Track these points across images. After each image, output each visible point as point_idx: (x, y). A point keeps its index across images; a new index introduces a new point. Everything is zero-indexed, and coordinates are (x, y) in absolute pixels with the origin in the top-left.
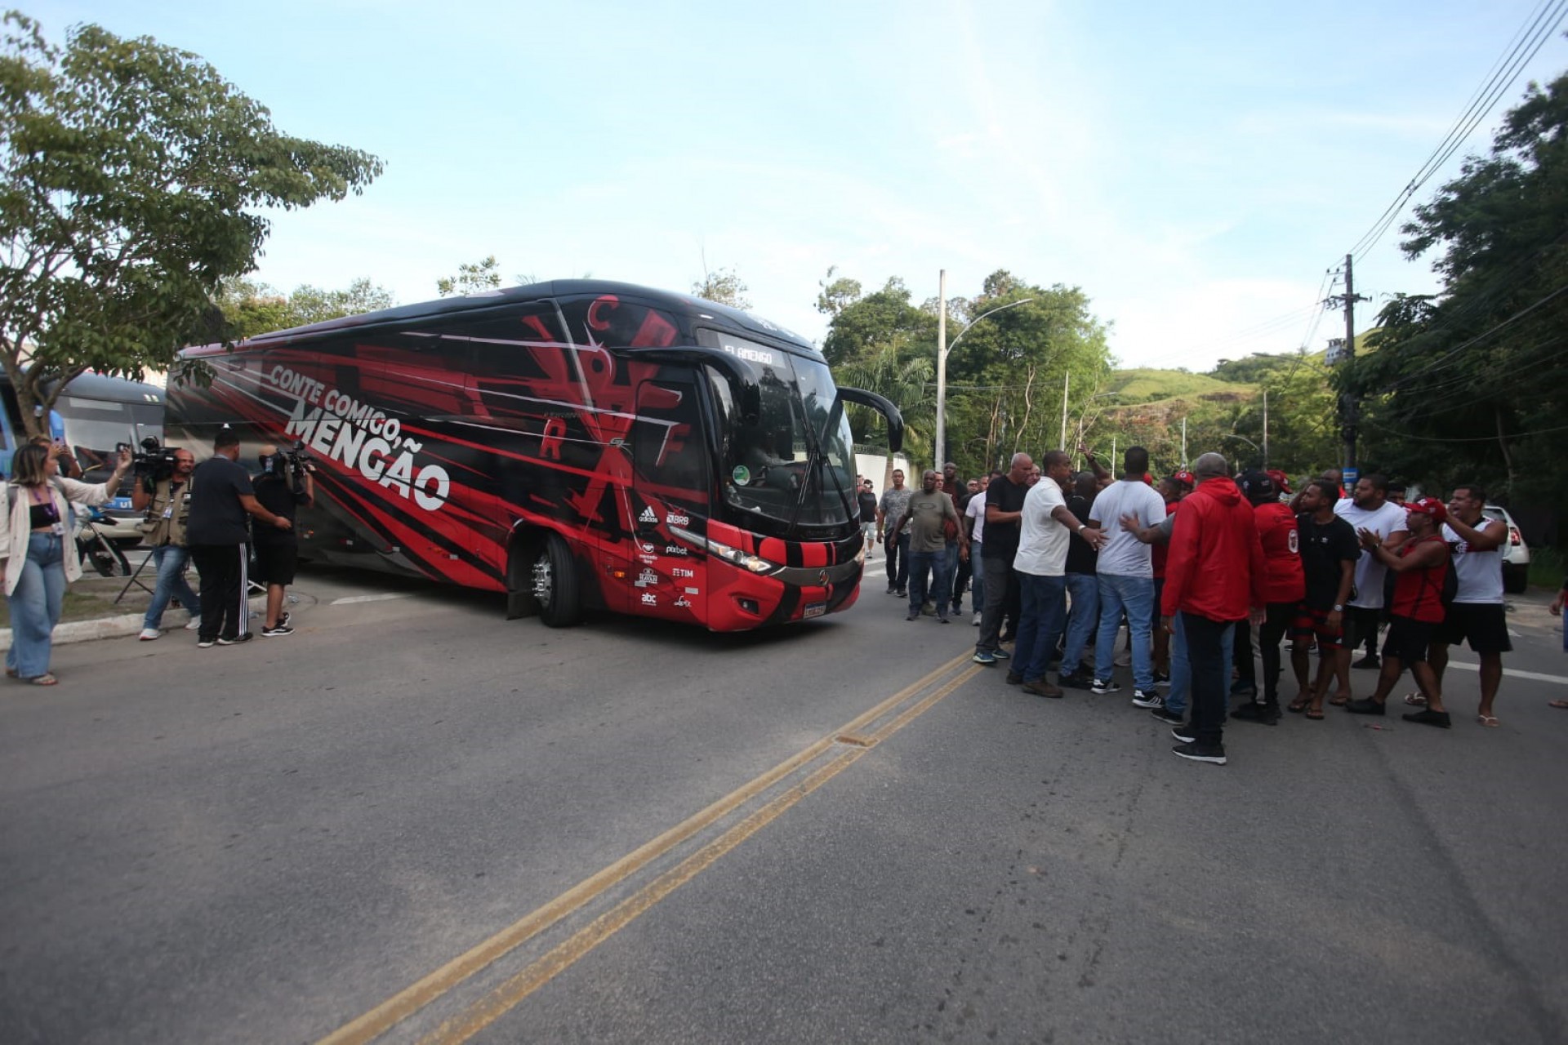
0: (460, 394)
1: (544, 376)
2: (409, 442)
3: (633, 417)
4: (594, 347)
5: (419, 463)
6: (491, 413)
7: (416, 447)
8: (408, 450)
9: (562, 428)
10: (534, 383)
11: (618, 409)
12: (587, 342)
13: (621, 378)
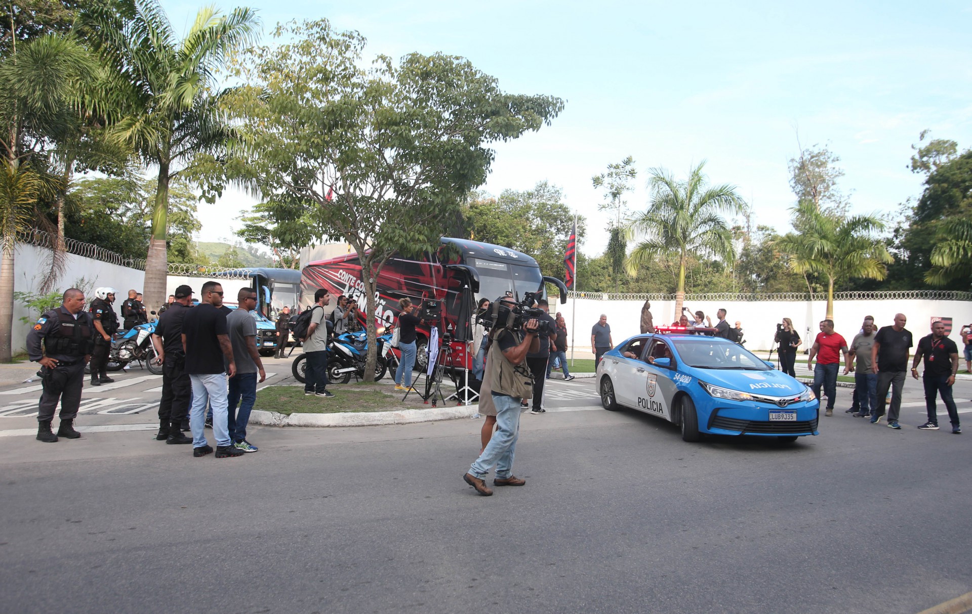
0: (399, 282)
1: (423, 275)
2: (382, 301)
3: (446, 290)
4: (438, 264)
5: (384, 310)
6: (408, 289)
7: (384, 303)
8: (381, 304)
9: (427, 294)
10: (421, 278)
11: (443, 288)
12: (436, 262)
13: (445, 276)
